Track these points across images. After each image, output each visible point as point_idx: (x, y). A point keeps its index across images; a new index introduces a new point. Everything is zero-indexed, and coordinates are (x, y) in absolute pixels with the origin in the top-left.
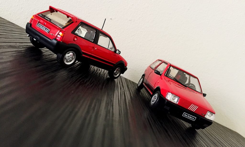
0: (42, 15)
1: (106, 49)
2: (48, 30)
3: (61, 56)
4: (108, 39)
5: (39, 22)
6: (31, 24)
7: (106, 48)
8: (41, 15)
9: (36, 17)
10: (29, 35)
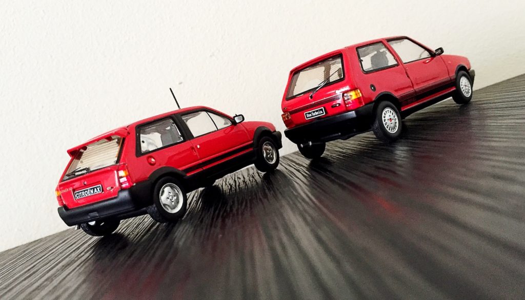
0: (68, 175)
1: (215, 131)
2: (98, 187)
3: (153, 208)
4: (203, 114)
5: (74, 190)
6: (65, 207)
7: (213, 130)
8: (67, 178)
9: (61, 188)
10: (77, 226)
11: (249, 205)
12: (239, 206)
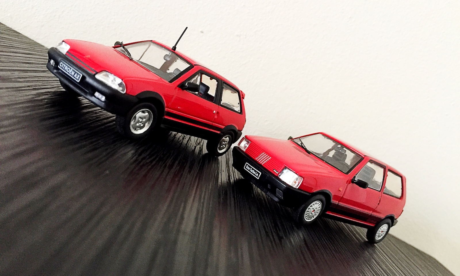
11: (154, 163)
12: (148, 157)
